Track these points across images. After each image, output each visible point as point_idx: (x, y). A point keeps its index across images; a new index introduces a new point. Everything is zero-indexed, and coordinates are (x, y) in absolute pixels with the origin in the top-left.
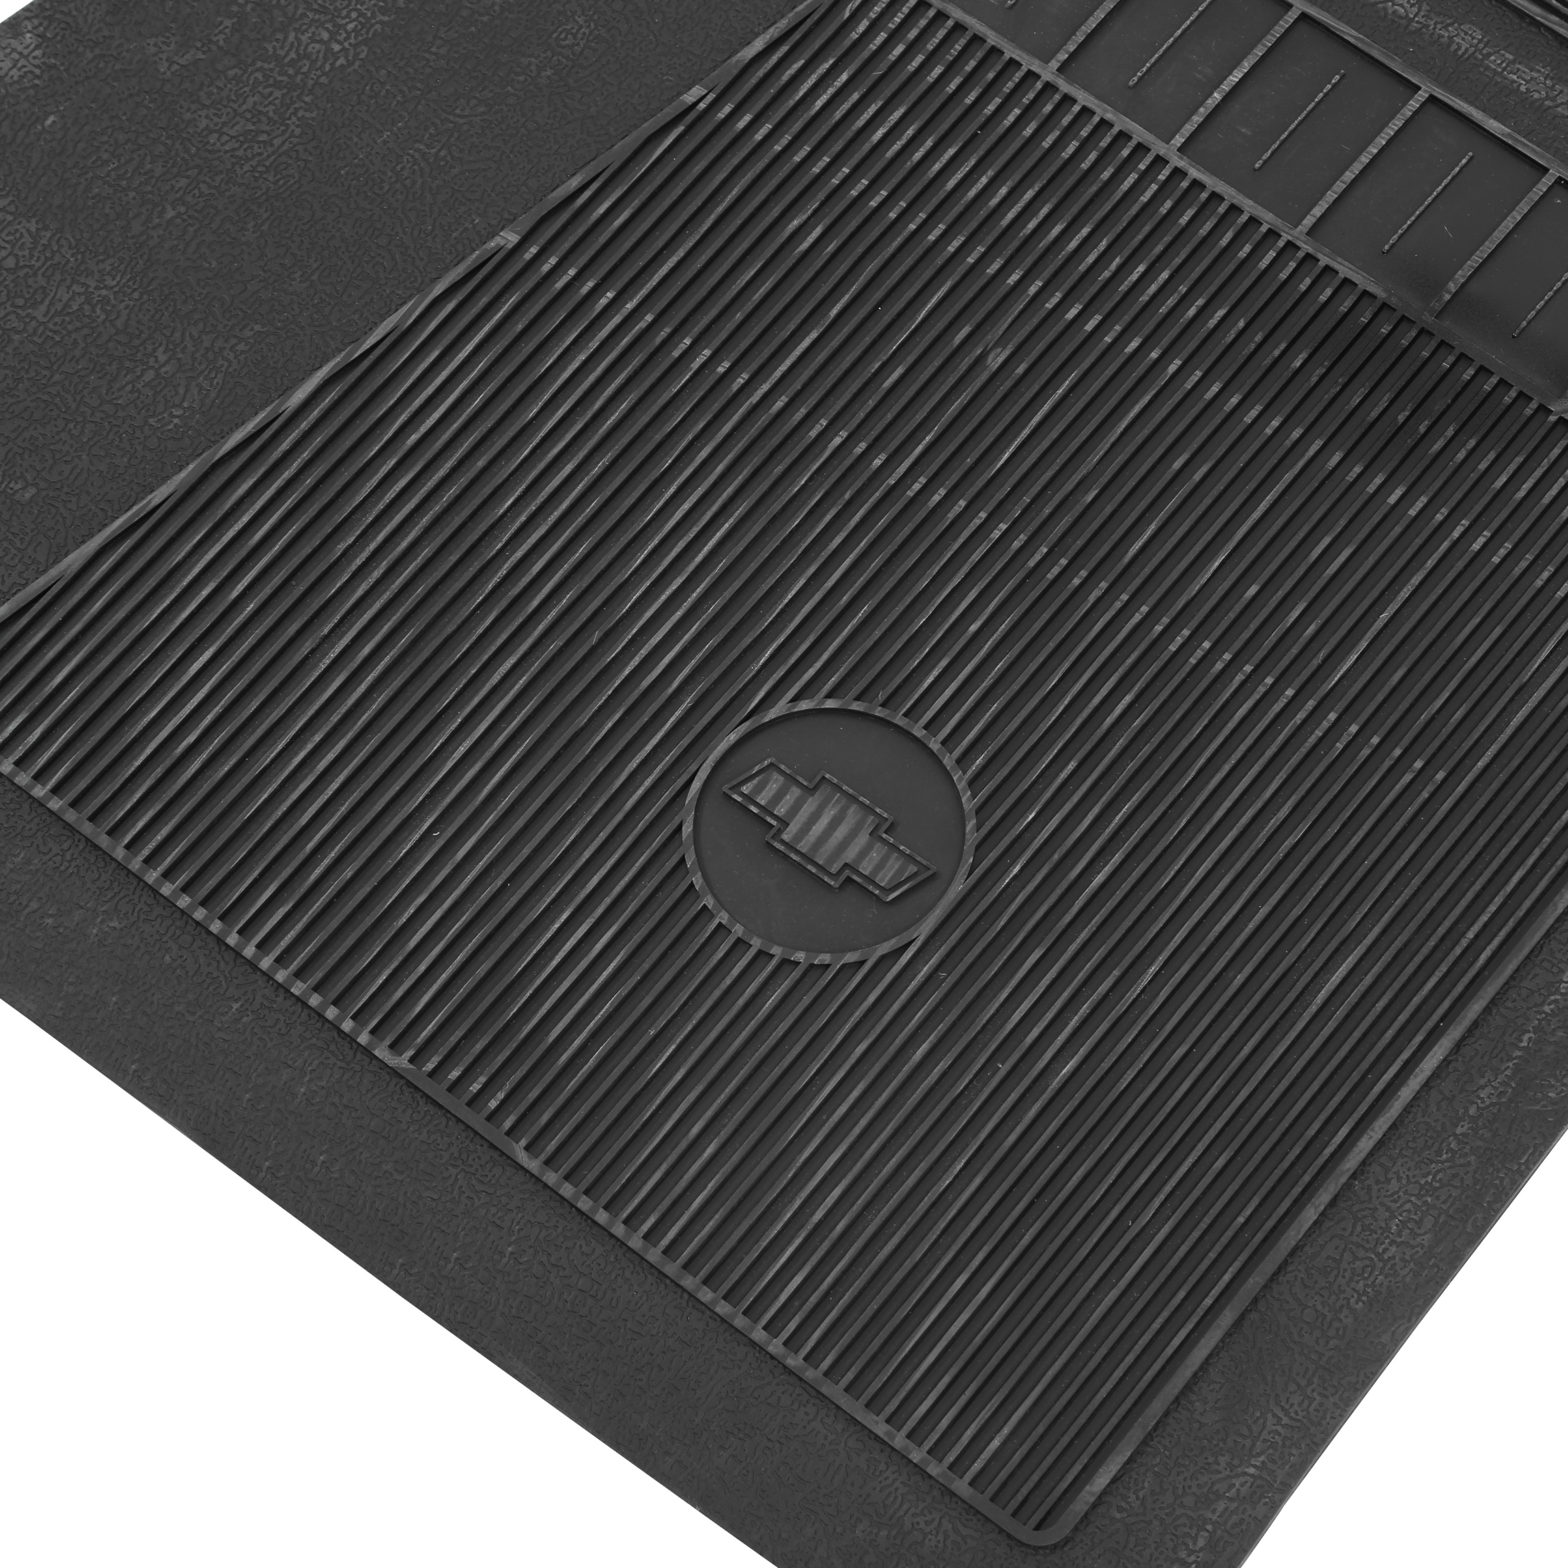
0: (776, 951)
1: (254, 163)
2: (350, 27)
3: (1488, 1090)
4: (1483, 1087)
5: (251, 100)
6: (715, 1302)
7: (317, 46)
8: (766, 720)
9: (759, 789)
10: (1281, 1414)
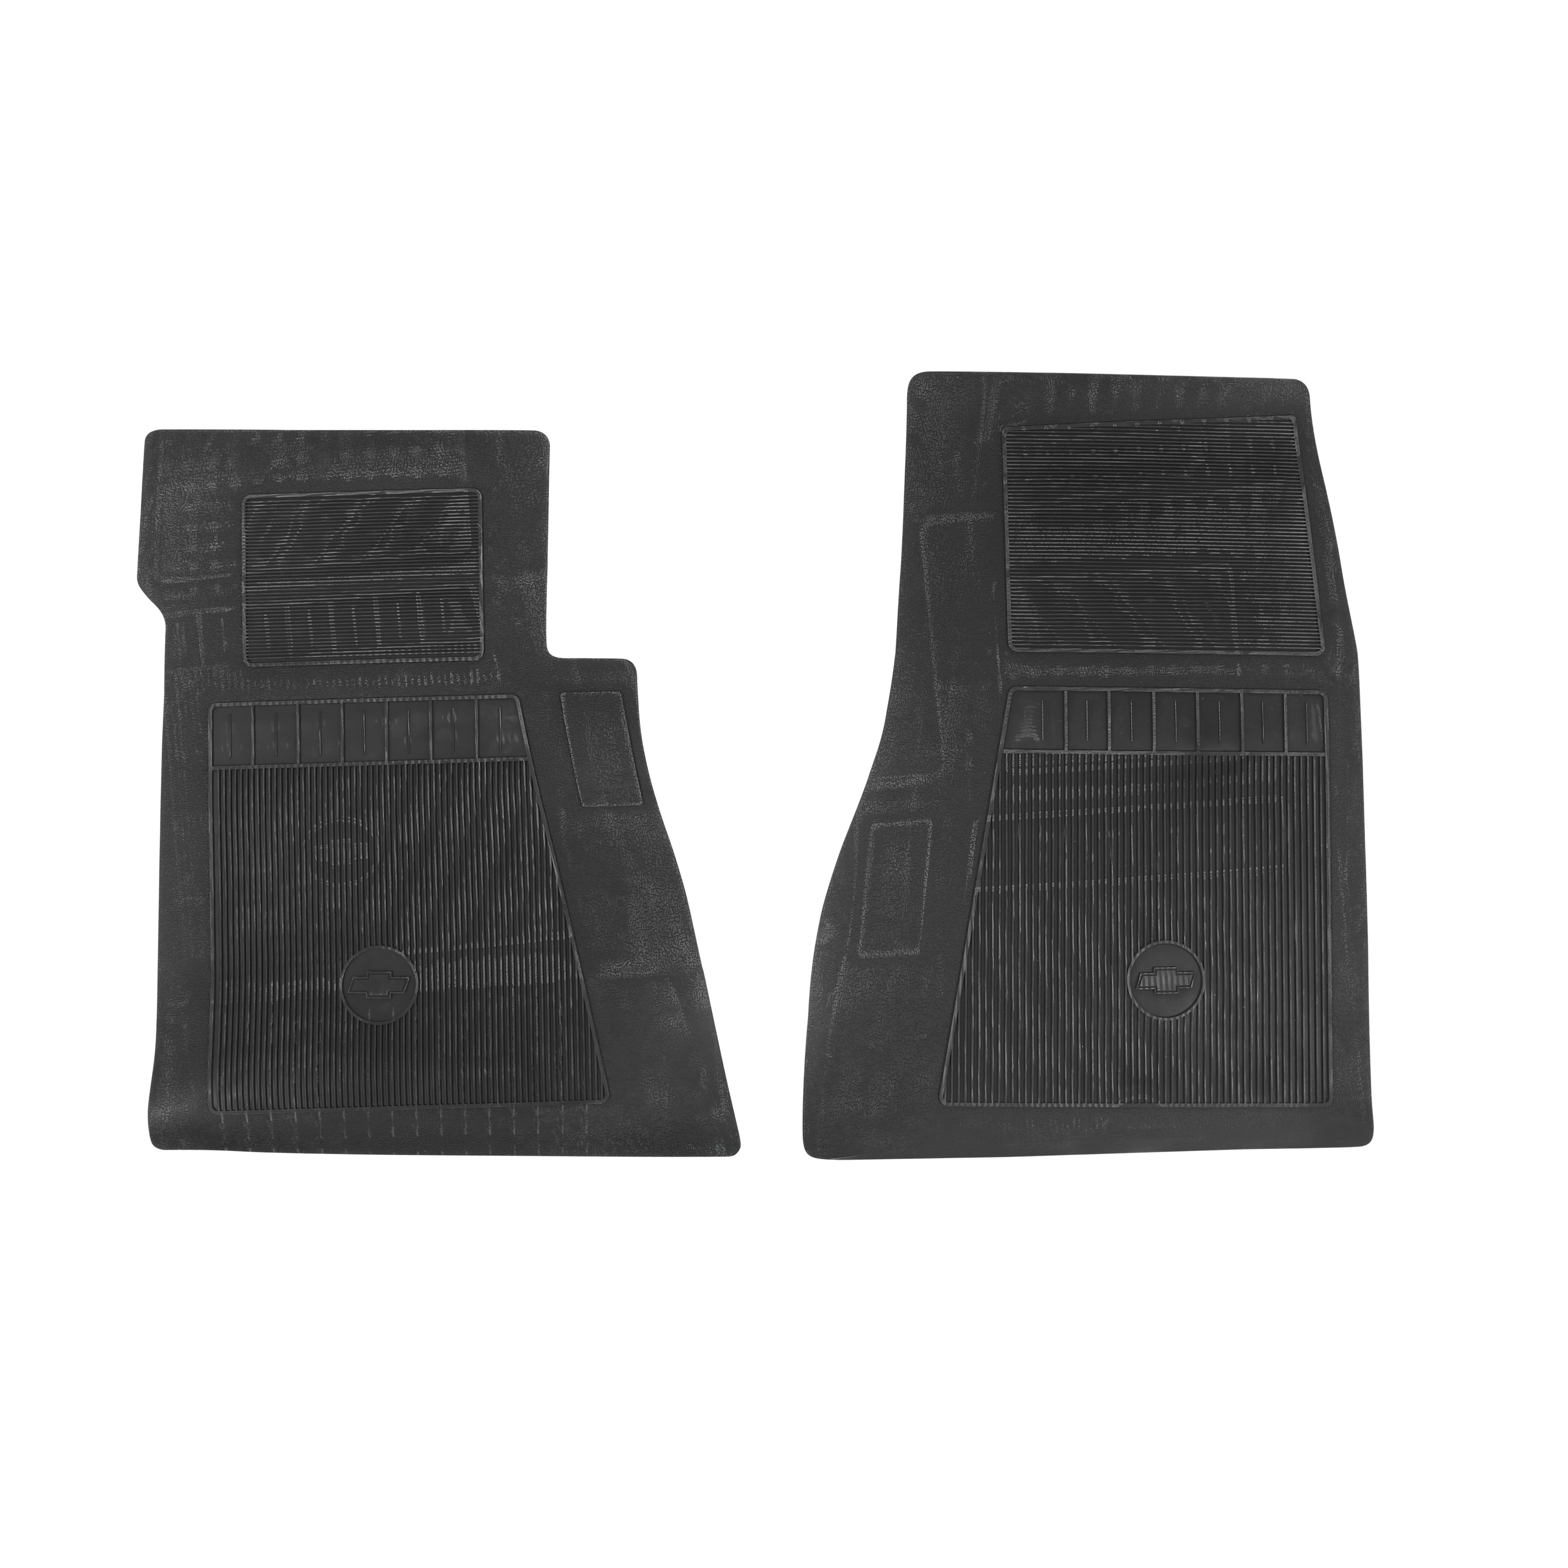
5: (888, 898)
7: (892, 872)
8: (1132, 965)
9: (1144, 983)
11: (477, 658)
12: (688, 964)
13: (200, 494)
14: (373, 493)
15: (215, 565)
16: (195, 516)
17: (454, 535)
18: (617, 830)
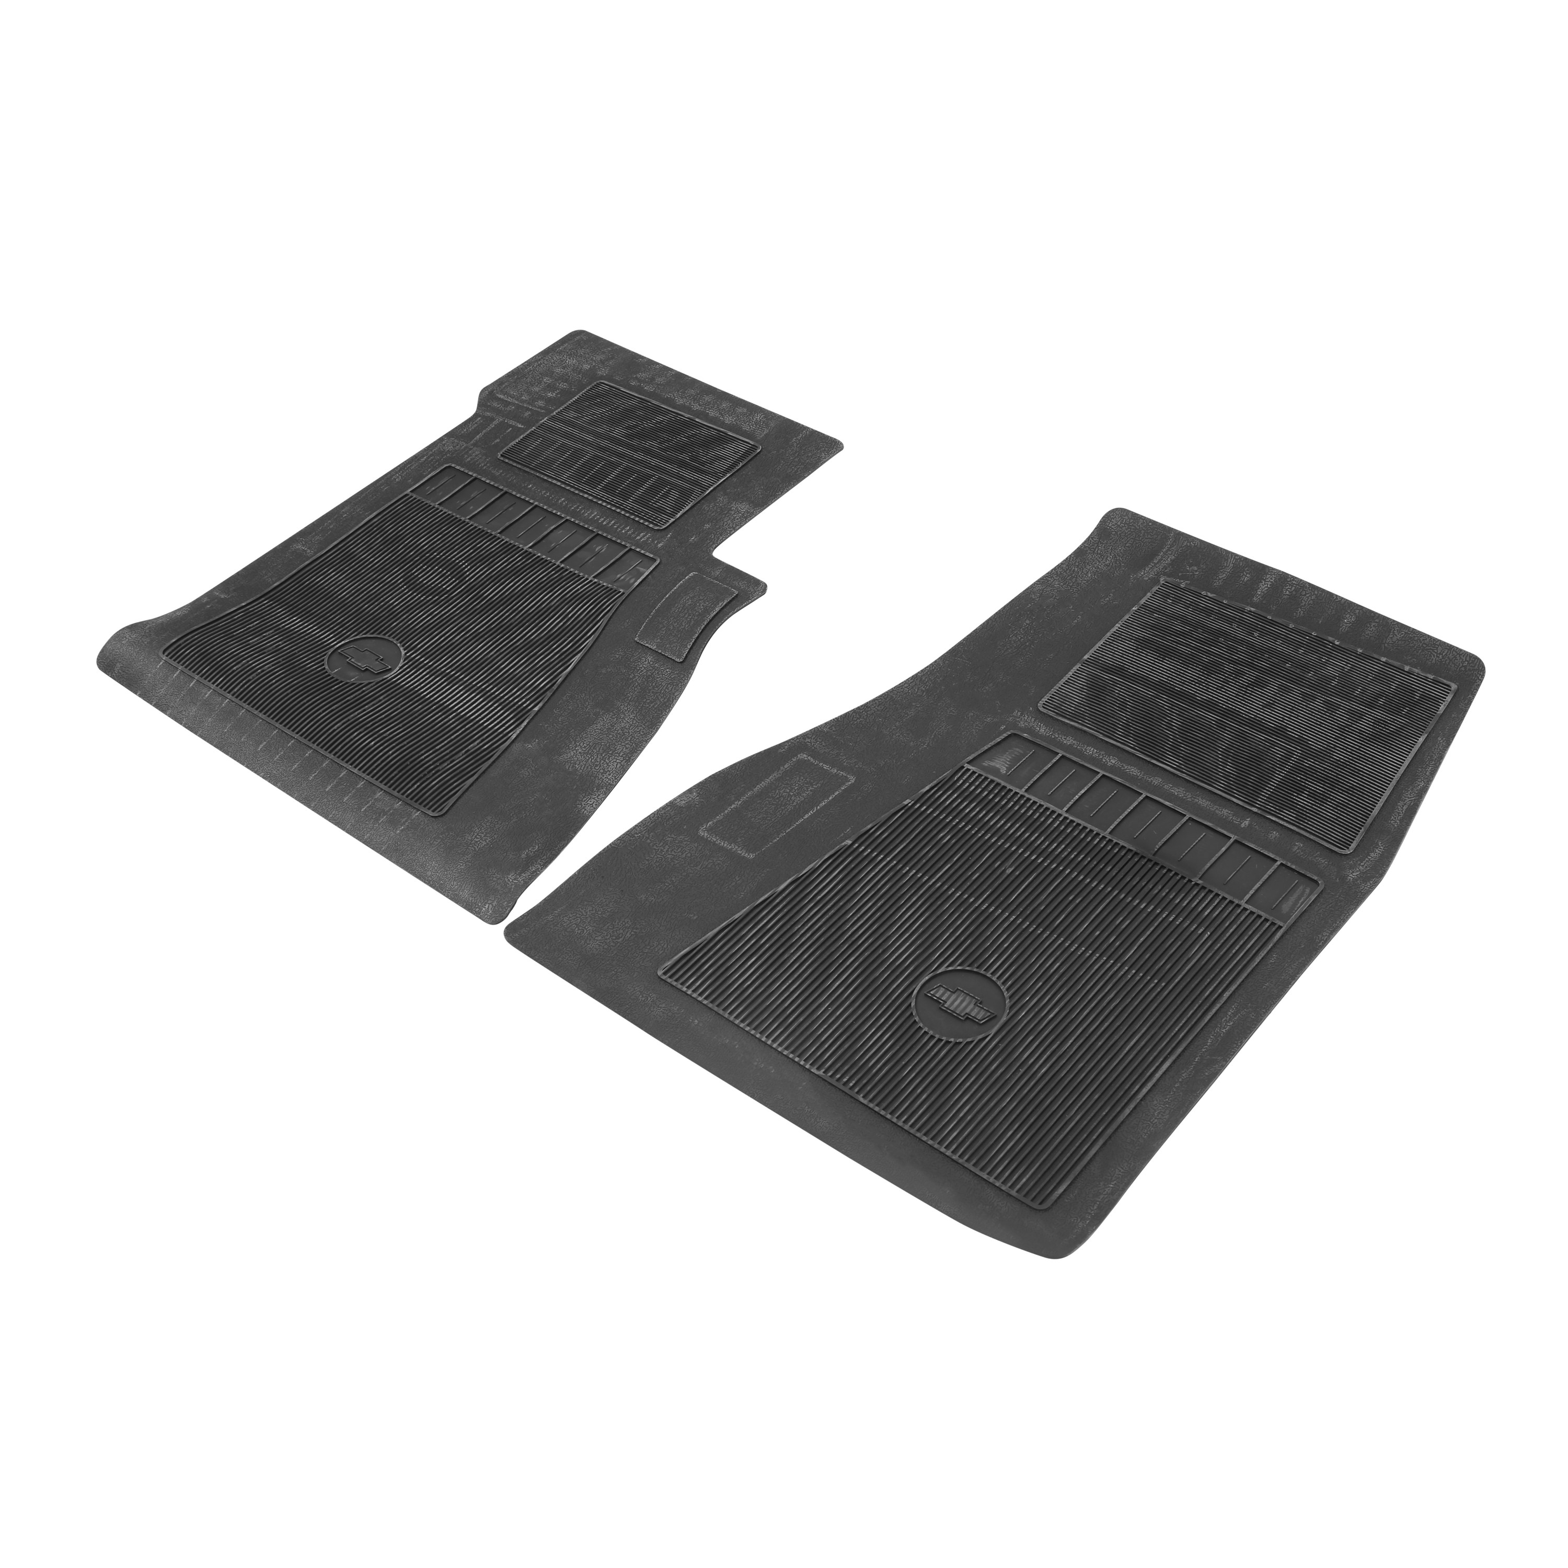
0: (944, 1038)
1: (766, 825)
2: (796, 788)
3: (1185, 1074)
4: (1183, 1073)
5: (765, 809)
6: (928, 1140)
7: (785, 794)
8: (938, 973)
9: (936, 992)
10: (1120, 1169)
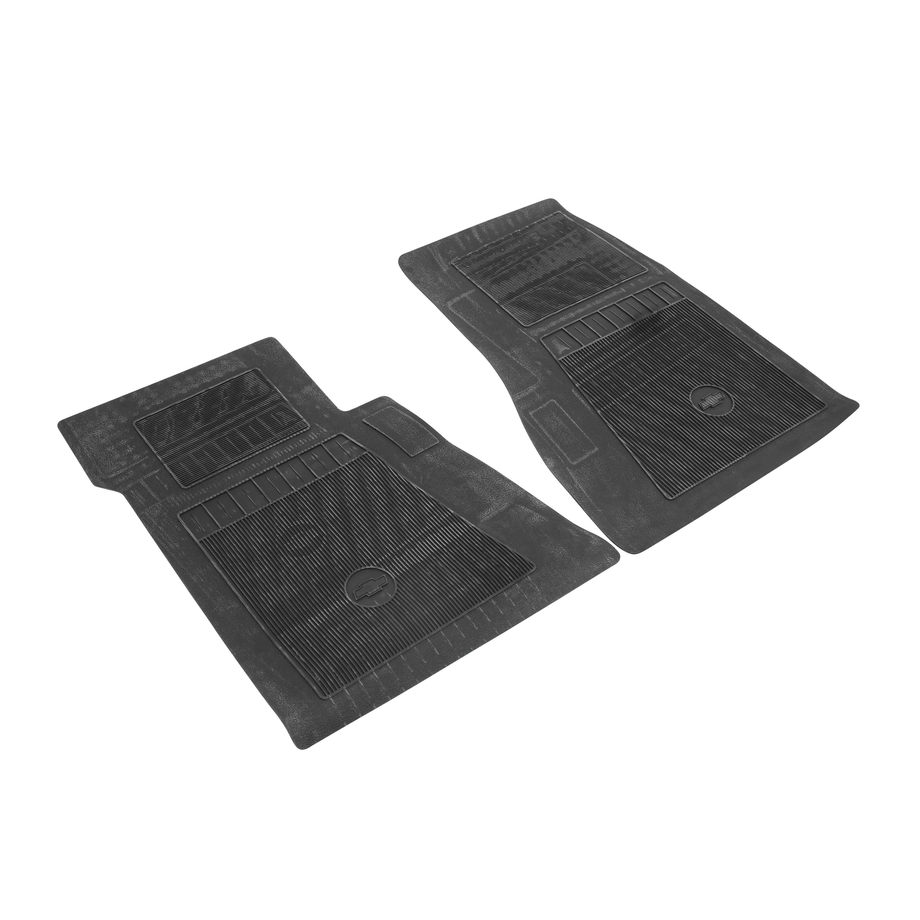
0: (732, 410)
6: (788, 430)
8: (692, 402)
9: (704, 406)
11: (308, 428)
12: (520, 494)
13: (106, 432)
14: (203, 391)
15: (135, 457)
16: (109, 442)
17: (258, 389)
18: (436, 460)
